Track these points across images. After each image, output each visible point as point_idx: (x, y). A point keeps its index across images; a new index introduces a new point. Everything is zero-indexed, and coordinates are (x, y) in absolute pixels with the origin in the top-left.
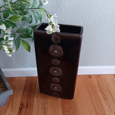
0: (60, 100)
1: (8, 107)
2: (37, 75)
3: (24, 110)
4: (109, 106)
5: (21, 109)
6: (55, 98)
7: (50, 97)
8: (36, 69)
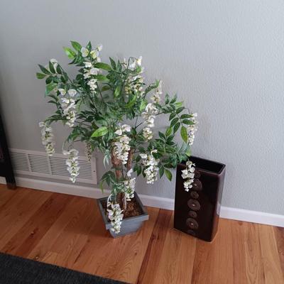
0: (195, 239)
1: (139, 235)
2: (173, 209)
3: (155, 241)
4: (252, 258)
5: (152, 240)
6: (191, 237)
7: (185, 234)
8: (173, 201)
